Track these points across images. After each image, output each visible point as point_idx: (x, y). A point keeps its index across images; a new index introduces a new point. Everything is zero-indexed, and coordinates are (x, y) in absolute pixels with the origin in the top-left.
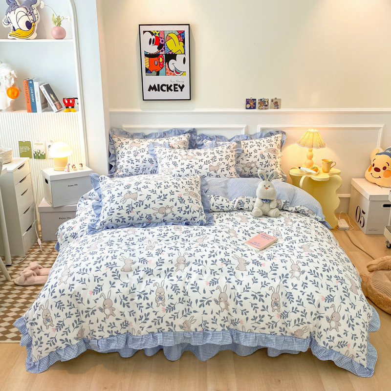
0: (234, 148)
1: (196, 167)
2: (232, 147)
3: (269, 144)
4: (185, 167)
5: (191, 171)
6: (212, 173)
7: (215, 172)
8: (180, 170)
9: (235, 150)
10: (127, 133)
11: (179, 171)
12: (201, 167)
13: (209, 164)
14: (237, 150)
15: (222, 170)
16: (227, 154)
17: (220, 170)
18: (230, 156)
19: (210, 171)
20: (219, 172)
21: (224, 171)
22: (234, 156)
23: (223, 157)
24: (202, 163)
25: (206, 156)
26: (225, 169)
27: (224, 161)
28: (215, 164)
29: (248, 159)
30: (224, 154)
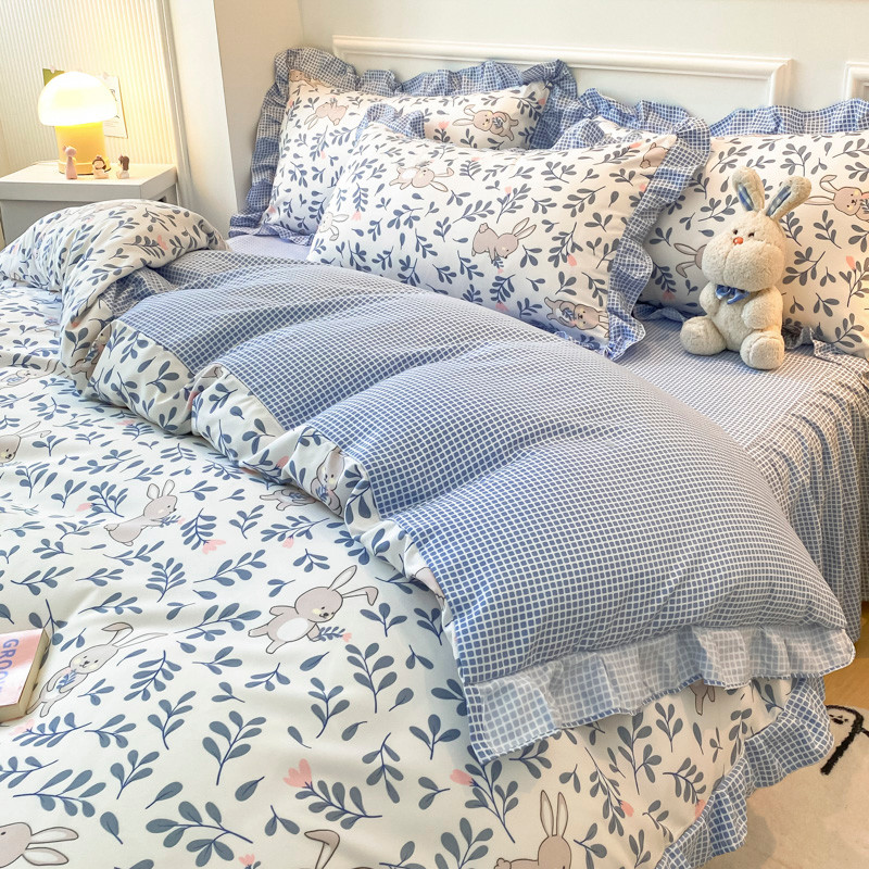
0: (646, 161)
1: (426, 226)
2: (639, 156)
3: (852, 161)
4: (387, 215)
5: (402, 238)
6: (482, 261)
7: (496, 261)
8: (365, 227)
9: (651, 170)
10: (344, 68)
11: (360, 233)
12: (442, 229)
13: (480, 220)
14: (661, 175)
15: (530, 259)
16: (590, 184)
17: (519, 254)
18: (603, 197)
19: (475, 252)
20: (510, 265)
21: (534, 262)
22: (624, 201)
23: (560, 198)
24: (456, 211)
25: (491, 181)
26: (543, 257)
27: (557, 215)
28: (505, 224)
29: (711, 224)
30: (572, 185)
